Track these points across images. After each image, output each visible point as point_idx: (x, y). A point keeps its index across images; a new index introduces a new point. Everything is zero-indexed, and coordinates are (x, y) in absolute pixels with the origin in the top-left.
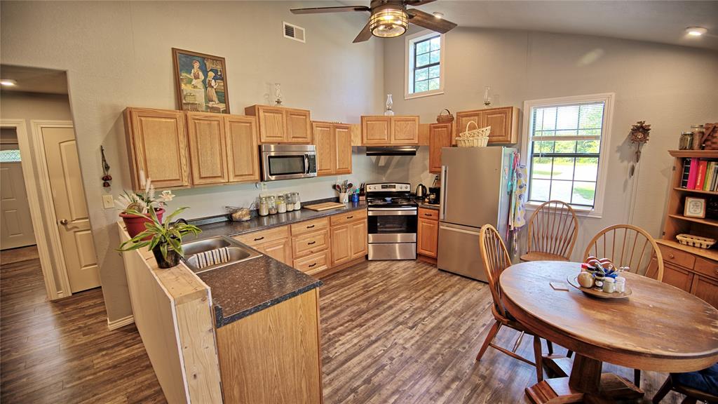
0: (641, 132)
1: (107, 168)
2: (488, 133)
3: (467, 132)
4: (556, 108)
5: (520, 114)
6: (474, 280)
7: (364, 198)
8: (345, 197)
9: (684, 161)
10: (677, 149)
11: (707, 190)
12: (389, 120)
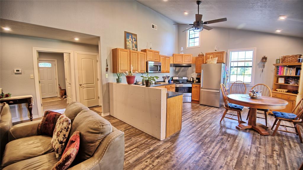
0: (265, 59)
1: (107, 66)
2: (217, 59)
3: (210, 59)
4: (238, 52)
5: (227, 54)
6: (213, 107)
7: (173, 81)
8: (167, 81)
9: (277, 67)
10: (275, 63)
11: (284, 75)
12: (182, 55)
